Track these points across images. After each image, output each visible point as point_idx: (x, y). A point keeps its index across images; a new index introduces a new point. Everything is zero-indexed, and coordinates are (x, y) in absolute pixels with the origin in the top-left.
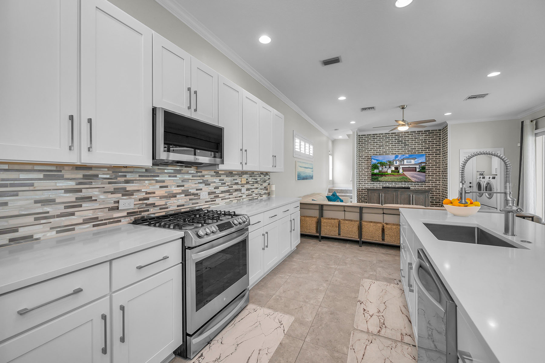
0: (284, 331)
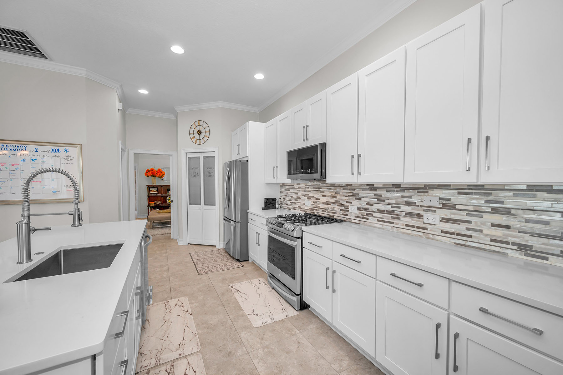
0: (249, 314)
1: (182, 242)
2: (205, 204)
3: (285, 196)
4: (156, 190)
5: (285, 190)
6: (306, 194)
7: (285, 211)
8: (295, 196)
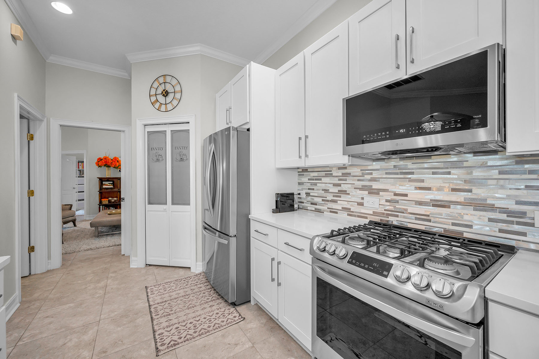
1: (137, 263)
2: (173, 203)
3: (309, 189)
4: (111, 184)
5: (309, 179)
6: (363, 186)
7: (309, 214)
8: (336, 190)
